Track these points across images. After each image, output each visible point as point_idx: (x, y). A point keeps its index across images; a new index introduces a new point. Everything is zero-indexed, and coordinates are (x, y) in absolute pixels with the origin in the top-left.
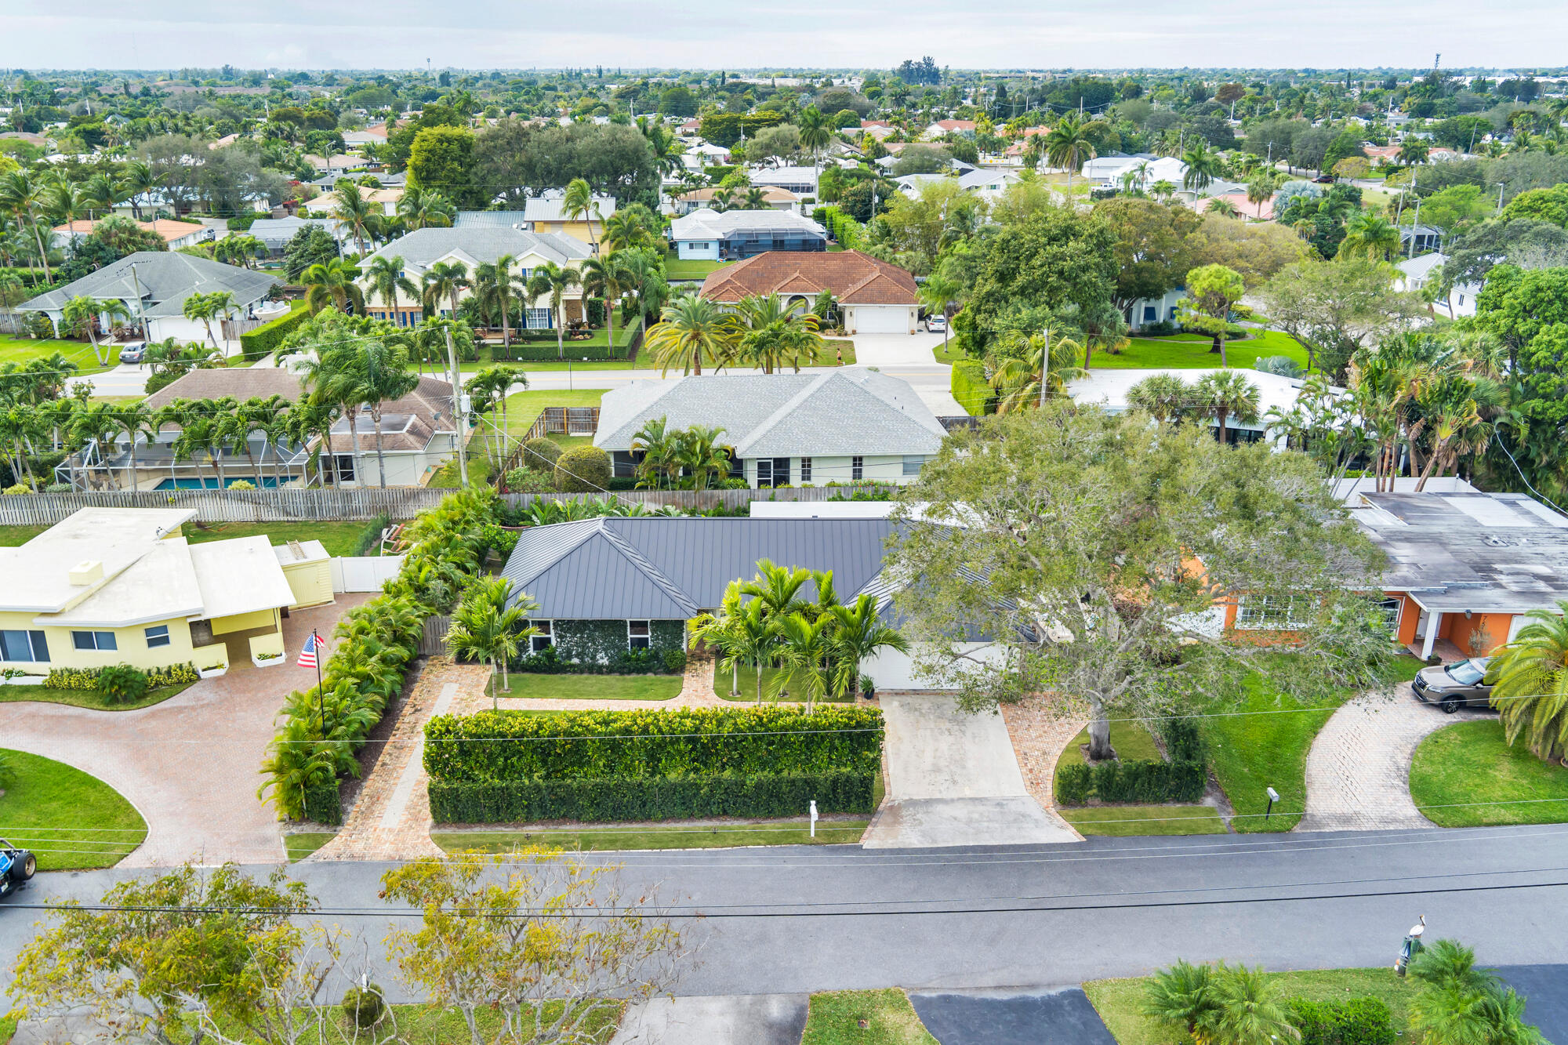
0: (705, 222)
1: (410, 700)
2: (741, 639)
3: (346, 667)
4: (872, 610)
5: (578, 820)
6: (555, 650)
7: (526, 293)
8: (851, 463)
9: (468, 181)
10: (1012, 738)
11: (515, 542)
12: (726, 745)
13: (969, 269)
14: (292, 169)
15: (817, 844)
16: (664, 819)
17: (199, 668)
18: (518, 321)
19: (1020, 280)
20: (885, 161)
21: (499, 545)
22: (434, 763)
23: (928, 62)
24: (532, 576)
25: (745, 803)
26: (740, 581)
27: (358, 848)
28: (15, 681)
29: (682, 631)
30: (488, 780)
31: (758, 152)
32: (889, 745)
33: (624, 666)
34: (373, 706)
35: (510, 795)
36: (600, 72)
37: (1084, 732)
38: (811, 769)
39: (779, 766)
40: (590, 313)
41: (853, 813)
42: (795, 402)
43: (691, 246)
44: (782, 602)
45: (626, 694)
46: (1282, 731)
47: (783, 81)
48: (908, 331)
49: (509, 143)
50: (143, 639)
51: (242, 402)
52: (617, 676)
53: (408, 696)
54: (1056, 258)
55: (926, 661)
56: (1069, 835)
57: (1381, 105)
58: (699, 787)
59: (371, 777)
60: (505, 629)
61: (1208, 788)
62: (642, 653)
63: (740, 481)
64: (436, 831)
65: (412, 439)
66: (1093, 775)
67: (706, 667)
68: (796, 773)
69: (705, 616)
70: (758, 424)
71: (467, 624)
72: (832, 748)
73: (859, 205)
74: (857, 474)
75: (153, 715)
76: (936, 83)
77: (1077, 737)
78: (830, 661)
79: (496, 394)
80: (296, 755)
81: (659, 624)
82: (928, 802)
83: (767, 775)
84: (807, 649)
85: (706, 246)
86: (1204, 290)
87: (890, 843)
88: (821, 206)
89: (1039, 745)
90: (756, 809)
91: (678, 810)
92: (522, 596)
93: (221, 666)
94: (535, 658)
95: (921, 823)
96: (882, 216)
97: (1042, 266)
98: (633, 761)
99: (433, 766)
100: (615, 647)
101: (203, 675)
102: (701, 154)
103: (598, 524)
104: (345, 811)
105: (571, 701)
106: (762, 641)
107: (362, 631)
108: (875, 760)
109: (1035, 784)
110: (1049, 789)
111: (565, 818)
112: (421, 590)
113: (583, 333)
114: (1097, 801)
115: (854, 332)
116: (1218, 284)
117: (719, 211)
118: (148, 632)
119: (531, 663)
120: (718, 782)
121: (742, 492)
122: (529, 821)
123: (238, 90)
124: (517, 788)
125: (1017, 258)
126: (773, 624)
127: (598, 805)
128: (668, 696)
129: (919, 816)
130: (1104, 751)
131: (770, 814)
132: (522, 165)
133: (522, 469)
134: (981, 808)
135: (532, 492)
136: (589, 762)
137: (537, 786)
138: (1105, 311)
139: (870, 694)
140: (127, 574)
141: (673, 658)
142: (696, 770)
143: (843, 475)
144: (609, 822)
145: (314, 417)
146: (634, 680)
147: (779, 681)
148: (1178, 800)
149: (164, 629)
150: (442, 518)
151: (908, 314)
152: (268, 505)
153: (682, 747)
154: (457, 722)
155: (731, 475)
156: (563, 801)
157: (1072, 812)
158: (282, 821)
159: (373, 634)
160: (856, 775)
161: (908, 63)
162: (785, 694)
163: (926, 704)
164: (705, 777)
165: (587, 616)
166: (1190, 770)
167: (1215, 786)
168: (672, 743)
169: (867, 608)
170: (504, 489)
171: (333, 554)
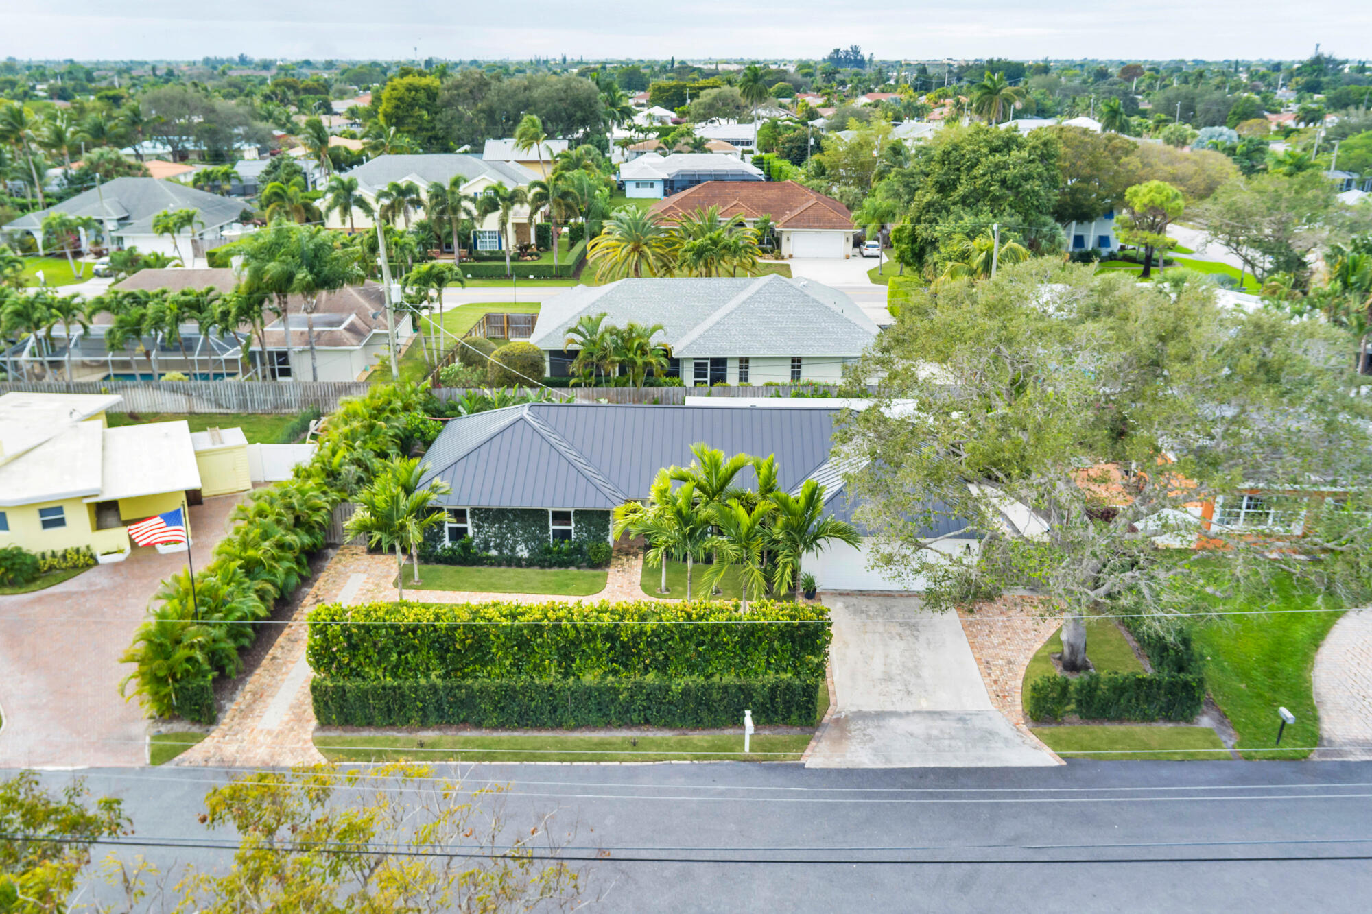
0: (651, 164)
1: (312, 591)
2: (671, 532)
3: (237, 550)
4: (818, 500)
5: (478, 725)
6: (471, 541)
7: (475, 213)
8: (789, 362)
9: (434, 128)
10: (972, 645)
11: (439, 431)
12: (649, 644)
13: (907, 185)
14: (282, 126)
15: (752, 761)
16: (577, 727)
17: (97, 551)
18: (469, 242)
19: (962, 190)
20: (818, 123)
21: (423, 434)
22: (322, 657)
23: (855, 50)
24: (450, 462)
25: (669, 711)
26: (672, 467)
27: (230, 750)
29: (608, 522)
30: (379, 677)
31: (702, 111)
32: (834, 649)
33: (545, 559)
34: (262, 595)
35: (403, 695)
36: (564, 60)
37: (1055, 639)
38: (746, 674)
39: (710, 670)
40: (538, 237)
41: (793, 725)
42: (732, 304)
43: (638, 185)
44: (716, 490)
45: (545, 589)
46: (1279, 643)
47: (725, 66)
48: (843, 256)
49: (471, 92)
50: (37, 520)
51: (176, 293)
52: (536, 570)
53: (311, 586)
54: (999, 167)
55: (886, 549)
56: (1047, 757)
57: (1269, 85)
58: (617, 692)
59: (258, 671)
60: (411, 512)
61: (1204, 707)
62: (565, 546)
63: (675, 380)
64: (319, 734)
65: (348, 335)
66: (1071, 688)
67: (634, 562)
68: (729, 679)
69: (632, 505)
70: (696, 324)
71: (372, 506)
72: (771, 651)
73: (795, 151)
74: (796, 375)
75: (40, 600)
76: (863, 67)
77: (1046, 645)
78: (770, 556)
79: (433, 293)
80: (161, 645)
81: (583, 515)
82: (880, 715)
83: (696, 680)
84: (745, 541)
85: (652, 185)
86: (1145, 205)
87: (836, 762)
88: (758, 154)
89: (1003, 653)
90: (683, 718)
91: (594, 717)
92: (437, 481)
93: (121, 551)
94: (451, 549)
95: (872, 740)
96: (817, 157)
97: (983, 175)
98: (542, 660)
99: (317, 661)
100: (535, 538)
101: (101, 560)
102: (650, 115)
103: (524, 411)
104: (221, 709)
105: (484, 594)
106: (693, 531)
107: (261, 514)
108: (820, 666)
109: (1001, 696)
110: (1018, 705)
111: (465, 723)
112: (332, 475)
113: (531, 255)
114: (1075, 718)
115: (791, 257)
116: (1159, 199)
117: (664, 155)
118: (43, 512)
119: (446, 554)
120: (640, 687)
121: (677, 389)
122: (424, 725)
123: (249, 72)
124: (410, 688)
125: (958, 170)
126: (706, 512)
127: (502, 709)
128: (590, 592)
129: (869, 731)
130: (1079, 662)
131: (698, 725)
132: (483, 111)
133: (457, 365)
134: (940, 723)
135: (464, 387)
136: (492, 660)
137: (434, 689)
138: (1045, 224)
139: (811, 594)
140: (31, 455)
141: (598, 550)
142: (615, 672)
143: (782, 375)
144: (514, 729)
145: (245, 306)
146: (556, 575)
147: (712, 576)
148: (1168, 719)
149: (60, 510)
150: (366, 406)
151: (844, 240)
152: (200, 396)
153: (599, 645)
154: (345, 612)
155: (668, 375)
156: (462, 704)
157: (1047, 730)
158: (151, 717)
159: (272, 518)
160: (797, 682)
161: (837, 51)
162: (718, 592)
163: (873, 606)
164: (625, 681)
165: (506, 505)
166: (1186, 685)
167: (1212, 704)
168: (588, 641)
169: (813, 498)
170: (437, 383)
171: (251, 441)
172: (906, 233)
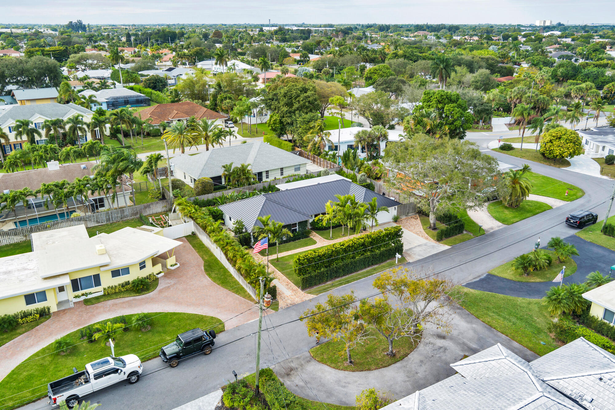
8: (280, 170)
10: (409, 231)
17: (155, 274)
25: (377, 260)
27: (289, 302)
28: (89, 297)
29: (307, 223)
42: (253, 153)
50: (138, 268)
51: (75, 181)
56: (447, 247)
64: (305, 291)
74: (282, 173)
77: (423, 226)
81: (300, 223)
82: (411, 249)
87: (415, 260)
91: (362, 266)
93: (162, 272)
95: (415, 254)
101: (159, 276)
103: (263, 197)
109: (427, 239)
118: (140, 264)
120: (372, 255)
122: (327, 281)
128: (314, 243)
129: (413, 252)
130: (435, 227)
134: (423, 247)
143: (278, 175)
146: (299, 242)
148: (459, 234)
149: (144, 262)
157: (442, 242)
172: (278, 121)
